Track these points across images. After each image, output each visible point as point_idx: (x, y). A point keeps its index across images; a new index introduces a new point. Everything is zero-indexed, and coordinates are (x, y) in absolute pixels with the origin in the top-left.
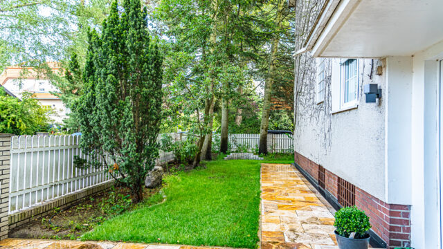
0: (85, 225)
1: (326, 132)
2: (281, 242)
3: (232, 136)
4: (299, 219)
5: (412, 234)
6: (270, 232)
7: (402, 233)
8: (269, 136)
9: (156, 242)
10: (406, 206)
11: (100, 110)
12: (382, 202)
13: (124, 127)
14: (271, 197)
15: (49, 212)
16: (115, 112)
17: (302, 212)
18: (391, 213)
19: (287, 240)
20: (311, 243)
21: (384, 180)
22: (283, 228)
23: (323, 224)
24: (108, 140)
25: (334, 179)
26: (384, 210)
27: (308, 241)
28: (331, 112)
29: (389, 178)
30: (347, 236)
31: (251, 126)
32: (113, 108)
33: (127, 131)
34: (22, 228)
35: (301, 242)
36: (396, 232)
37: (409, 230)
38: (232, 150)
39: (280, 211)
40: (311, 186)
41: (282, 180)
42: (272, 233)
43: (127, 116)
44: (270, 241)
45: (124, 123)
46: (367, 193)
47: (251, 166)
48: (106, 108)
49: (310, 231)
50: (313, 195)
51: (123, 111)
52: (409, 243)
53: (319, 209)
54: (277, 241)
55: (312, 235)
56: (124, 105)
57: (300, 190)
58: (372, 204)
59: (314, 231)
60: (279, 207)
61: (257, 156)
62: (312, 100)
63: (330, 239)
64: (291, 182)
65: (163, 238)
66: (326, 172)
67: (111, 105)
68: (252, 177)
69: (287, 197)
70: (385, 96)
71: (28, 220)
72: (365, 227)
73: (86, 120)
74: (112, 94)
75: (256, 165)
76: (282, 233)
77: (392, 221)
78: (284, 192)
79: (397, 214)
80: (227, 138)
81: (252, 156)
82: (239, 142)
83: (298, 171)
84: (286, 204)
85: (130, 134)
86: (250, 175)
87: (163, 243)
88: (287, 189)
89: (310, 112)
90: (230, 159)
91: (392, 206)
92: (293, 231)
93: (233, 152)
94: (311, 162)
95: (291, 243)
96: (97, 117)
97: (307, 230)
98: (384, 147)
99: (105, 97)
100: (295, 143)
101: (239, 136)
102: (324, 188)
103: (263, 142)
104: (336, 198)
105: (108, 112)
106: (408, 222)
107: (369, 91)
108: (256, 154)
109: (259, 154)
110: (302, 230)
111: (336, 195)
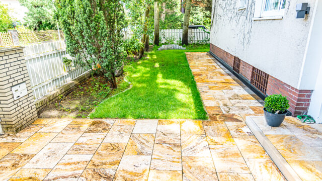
0: (87, 107)
1: (246, 33)
2: (221, 114)
3: (162, 31)
4: (227, 96)
5: (310, 107)
6: (211, 107)
7: (303, 107)
8: (189, 31)
9: (141, 118)
10: (309, 91)
11: (80, 23)
12: (293, 88)
13: (102, 36)
14: (202, 80)
15: (56, 99)
16: (93, 24)
17: (226, 91)
18: (299, 96)
19: (224, 113)
20: (239, 113)
21: (299, 75)
22: (218, 103)
23: (243, 99)
24: (90, 46)
25: (249, 68)
26: (294, 93)
27: (237, 112)
28: (253, 19)
29: (303, 73)
30: (273, 112)
31: (172, 22)
32: (92, 21)
33: (104, 40)
34: (44, 110)
35: (234, 113)
36: (300, 107)
37: (308, 105)
38: (162, 42)
39: (211, 91)
40: (227, 70)
41: (205, 66)
42: (213, 108)
43: (103, 28)
44: (214, 113)
45: (102, 33)
46: (280, 81)
47: (179, 55)
48: (87, 21)
49: (237, 105)
50: (229, 77)
51: (99, 23)
52: (307, 112)
53: (237, 88)
54: (218, 113)
55: (239, 108)
56: (99, 18)
57: (220, 74)
58: (283, 88)
59: (239, 105)
60: (210, 88)
61: (181, 47)
62: (232, 6)
63: (250, 109)
64: (211, 67)
65: (145, 115)
66: (241, 62)
67: (89, 19)
68: (183, 65)
69: (212, 80)
70: (313, 13)
71: (45, 105)
72: (287, 107)
73: (69, 30)
74: (89, 9)
75: (182, 54)
76: (219, 107)
77: (299, 100)
78: (209, 76)
79: (303, 96)
80: (159, 33)
81: (178, 46)
82: (167, 35)
83: (213, 58)
84: (214, 85)
85: (107, 42)
86: (181, 63)
87: (146, 118)
88: (211, 73)
89: (230, 15)
90: (162, 50)
91: (301, 91)
92: (225, 105)
93: (163, 44)
94: (227, 53)
95: (228, 114)
96: (79, 29)
97: (234, 104)
98: (304, 52)
99: (85, 12)
100: (211, 37)
101: (166, 31)
102: (238, 72)
103: (185, 36)
104: (250, 81)
105: (88, 25)
106: (309, 100)
107: (300, 9)
108: (180, 45)
109: (182, 45)
110: (231, 105)
111: (250, 79)
